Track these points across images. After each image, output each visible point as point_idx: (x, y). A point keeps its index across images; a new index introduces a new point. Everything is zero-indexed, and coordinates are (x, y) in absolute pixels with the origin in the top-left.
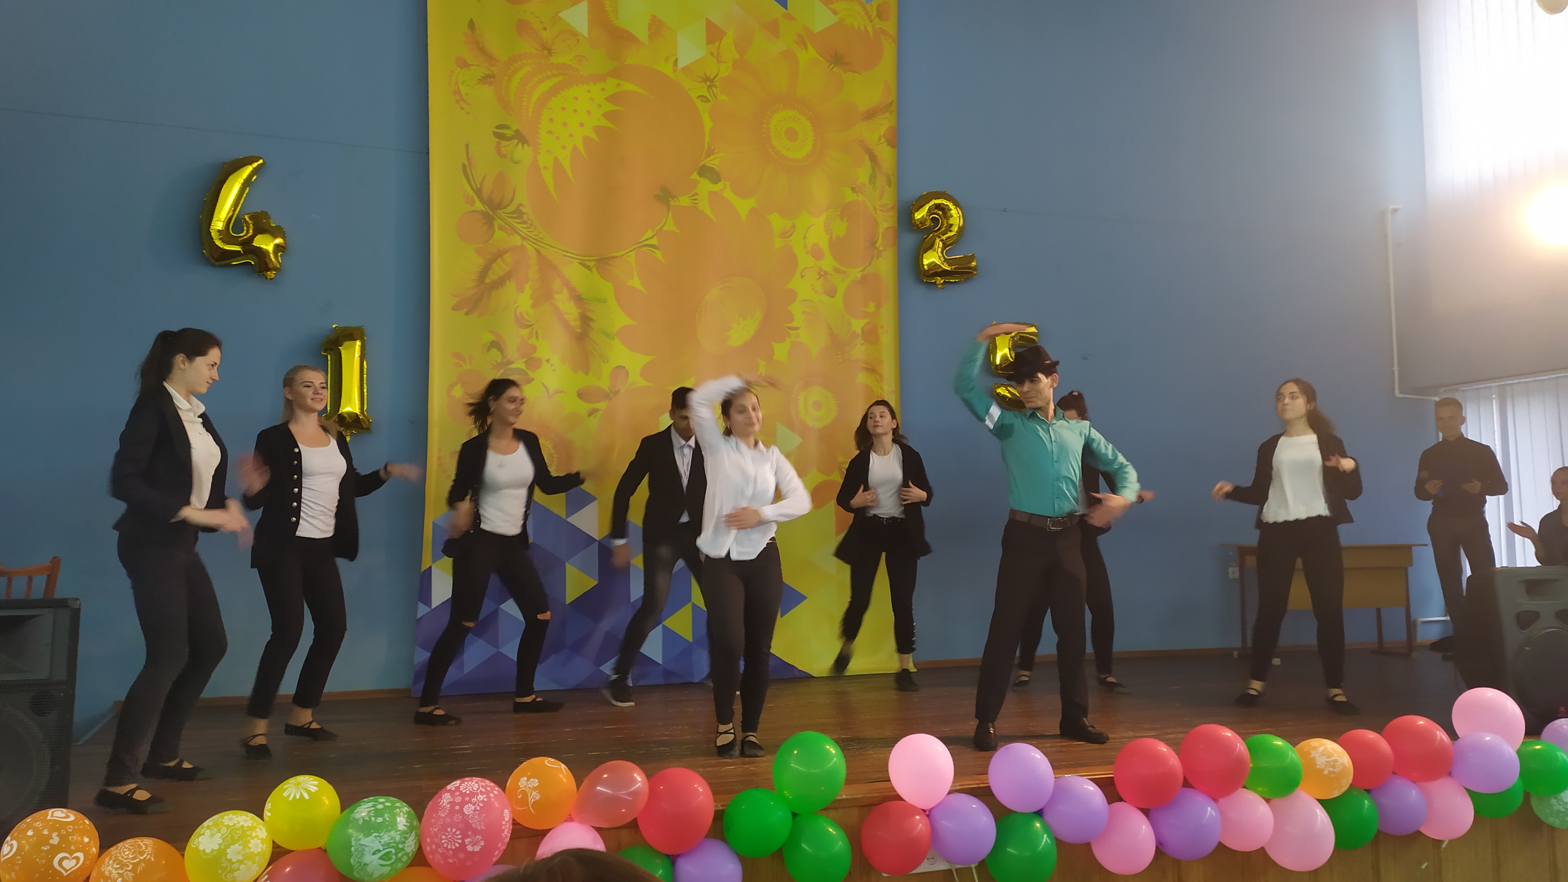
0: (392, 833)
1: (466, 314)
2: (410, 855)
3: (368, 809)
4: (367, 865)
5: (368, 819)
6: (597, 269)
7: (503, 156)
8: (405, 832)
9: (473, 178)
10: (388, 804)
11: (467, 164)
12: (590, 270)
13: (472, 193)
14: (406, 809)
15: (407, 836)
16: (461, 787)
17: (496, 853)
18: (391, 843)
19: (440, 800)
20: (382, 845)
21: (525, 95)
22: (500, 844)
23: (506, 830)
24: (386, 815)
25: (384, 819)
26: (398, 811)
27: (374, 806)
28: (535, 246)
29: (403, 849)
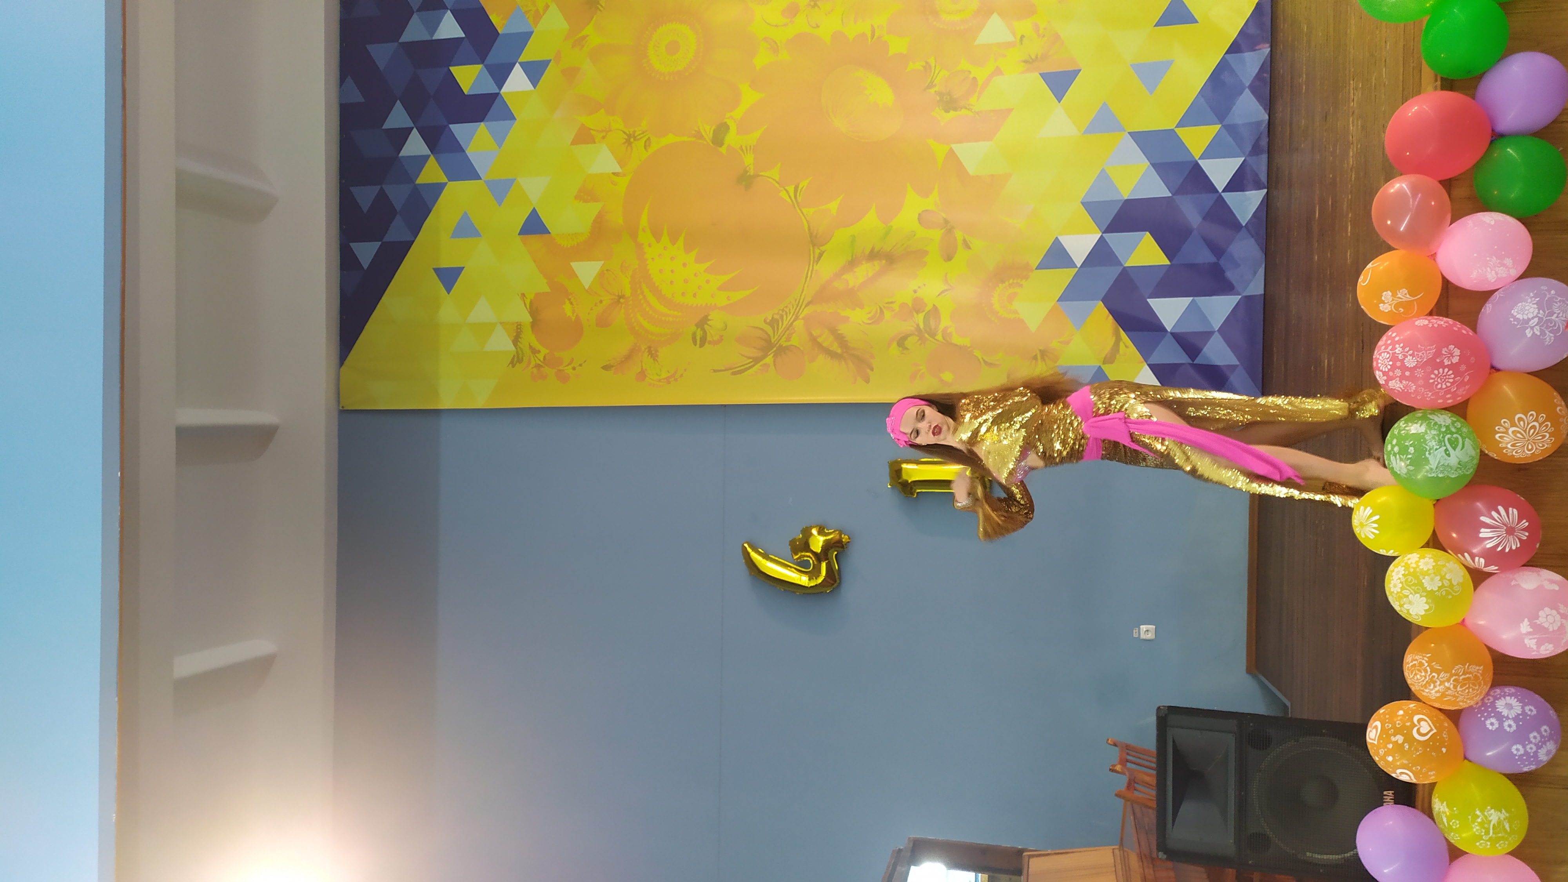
0: (1427, 438)
1: (872, 370)
2: (1455, 419)
3: (1398, 461)
4: (1460, 461)
5: (1409, 461)
6: (822, 247)
7: (721, 339)
8: (1429, 425)
9: (743, 366)
10: (1394, 442)
11: (730, 371)
12: (824, 252)
13: (758, 366)
14: (1401, 423)
15: (1432, 424)
16: (1384, 370)
17: (1464, 332)
18: (1439, 438)
19: (1396, 391)
20: (1440, 448)
21: (663, 319)
22: (1455, 329)
23: (1439, 322)
24: (1406, 444)
25: (1411, 446)
26: (1403, 432)
27: (1395, 455)
28: (803, 307)
29: (1447, 427)
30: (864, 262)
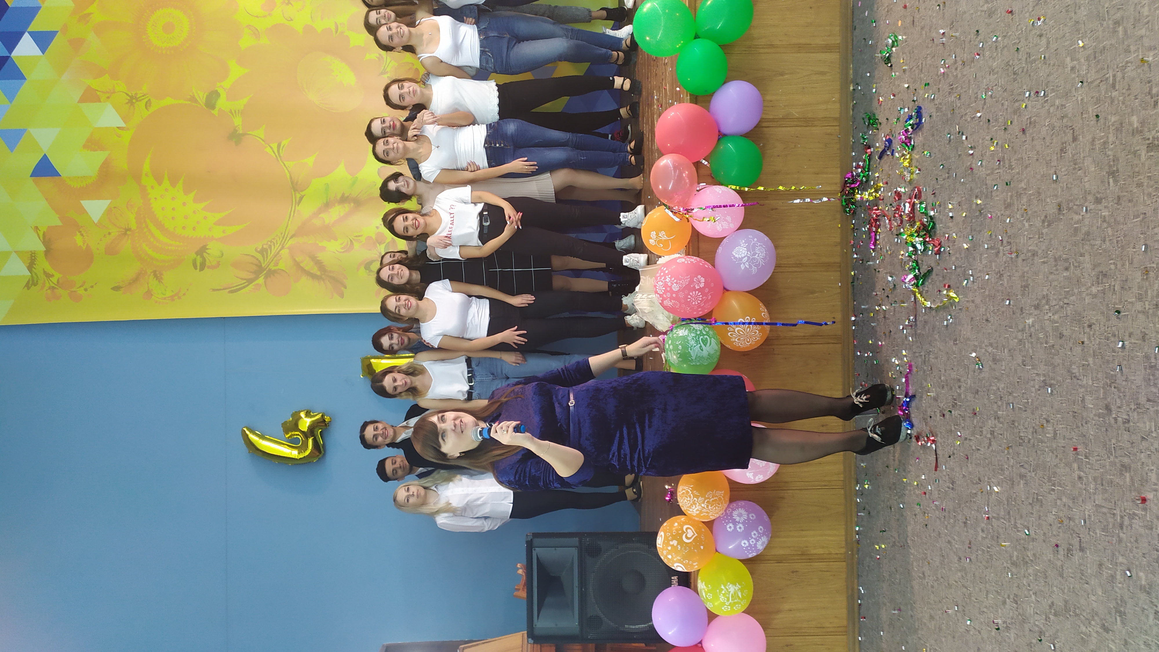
1: (346, 288)
6: (302, 191)
7: (218, 264)
9: (239, 285)
11: (228, 290)
12: (303, 197)
13: (251, 286)
21: (167, 248)
28: (288, 239)
30: (336, 205)
